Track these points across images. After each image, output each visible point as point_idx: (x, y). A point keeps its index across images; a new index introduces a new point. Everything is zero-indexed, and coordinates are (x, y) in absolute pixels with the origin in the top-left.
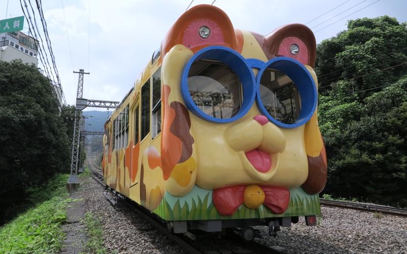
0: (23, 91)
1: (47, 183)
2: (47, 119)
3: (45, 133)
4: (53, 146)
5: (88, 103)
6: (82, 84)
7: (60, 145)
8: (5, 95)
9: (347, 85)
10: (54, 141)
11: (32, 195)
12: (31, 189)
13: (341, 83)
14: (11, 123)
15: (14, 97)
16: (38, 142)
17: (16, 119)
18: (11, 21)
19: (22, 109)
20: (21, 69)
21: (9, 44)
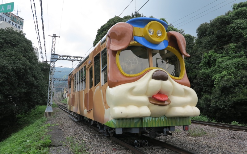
0: (14, 49)
1: (30, 111)
2: (30, 68)
3: (30, 78)
4: (35, 87)
5: (59, 57)
6: (55, 44)
7: (39, 86)
8: (2, 51)
9: (236, 47)
10: (36, 84)
11: (20, 120)
12: (20, 116)
13: (232, 45)
14: (6, 70)
15: (8, 52)
16: (25, 83)
17: (10, 68)
18: (6, 5)
19: (13, 60)
20: (13, 34)
21: (5, 20)
